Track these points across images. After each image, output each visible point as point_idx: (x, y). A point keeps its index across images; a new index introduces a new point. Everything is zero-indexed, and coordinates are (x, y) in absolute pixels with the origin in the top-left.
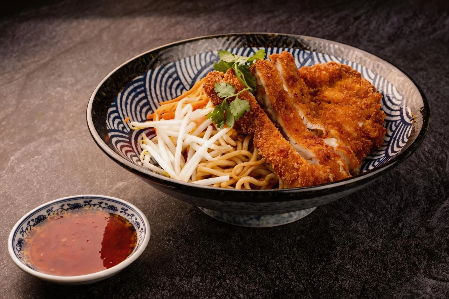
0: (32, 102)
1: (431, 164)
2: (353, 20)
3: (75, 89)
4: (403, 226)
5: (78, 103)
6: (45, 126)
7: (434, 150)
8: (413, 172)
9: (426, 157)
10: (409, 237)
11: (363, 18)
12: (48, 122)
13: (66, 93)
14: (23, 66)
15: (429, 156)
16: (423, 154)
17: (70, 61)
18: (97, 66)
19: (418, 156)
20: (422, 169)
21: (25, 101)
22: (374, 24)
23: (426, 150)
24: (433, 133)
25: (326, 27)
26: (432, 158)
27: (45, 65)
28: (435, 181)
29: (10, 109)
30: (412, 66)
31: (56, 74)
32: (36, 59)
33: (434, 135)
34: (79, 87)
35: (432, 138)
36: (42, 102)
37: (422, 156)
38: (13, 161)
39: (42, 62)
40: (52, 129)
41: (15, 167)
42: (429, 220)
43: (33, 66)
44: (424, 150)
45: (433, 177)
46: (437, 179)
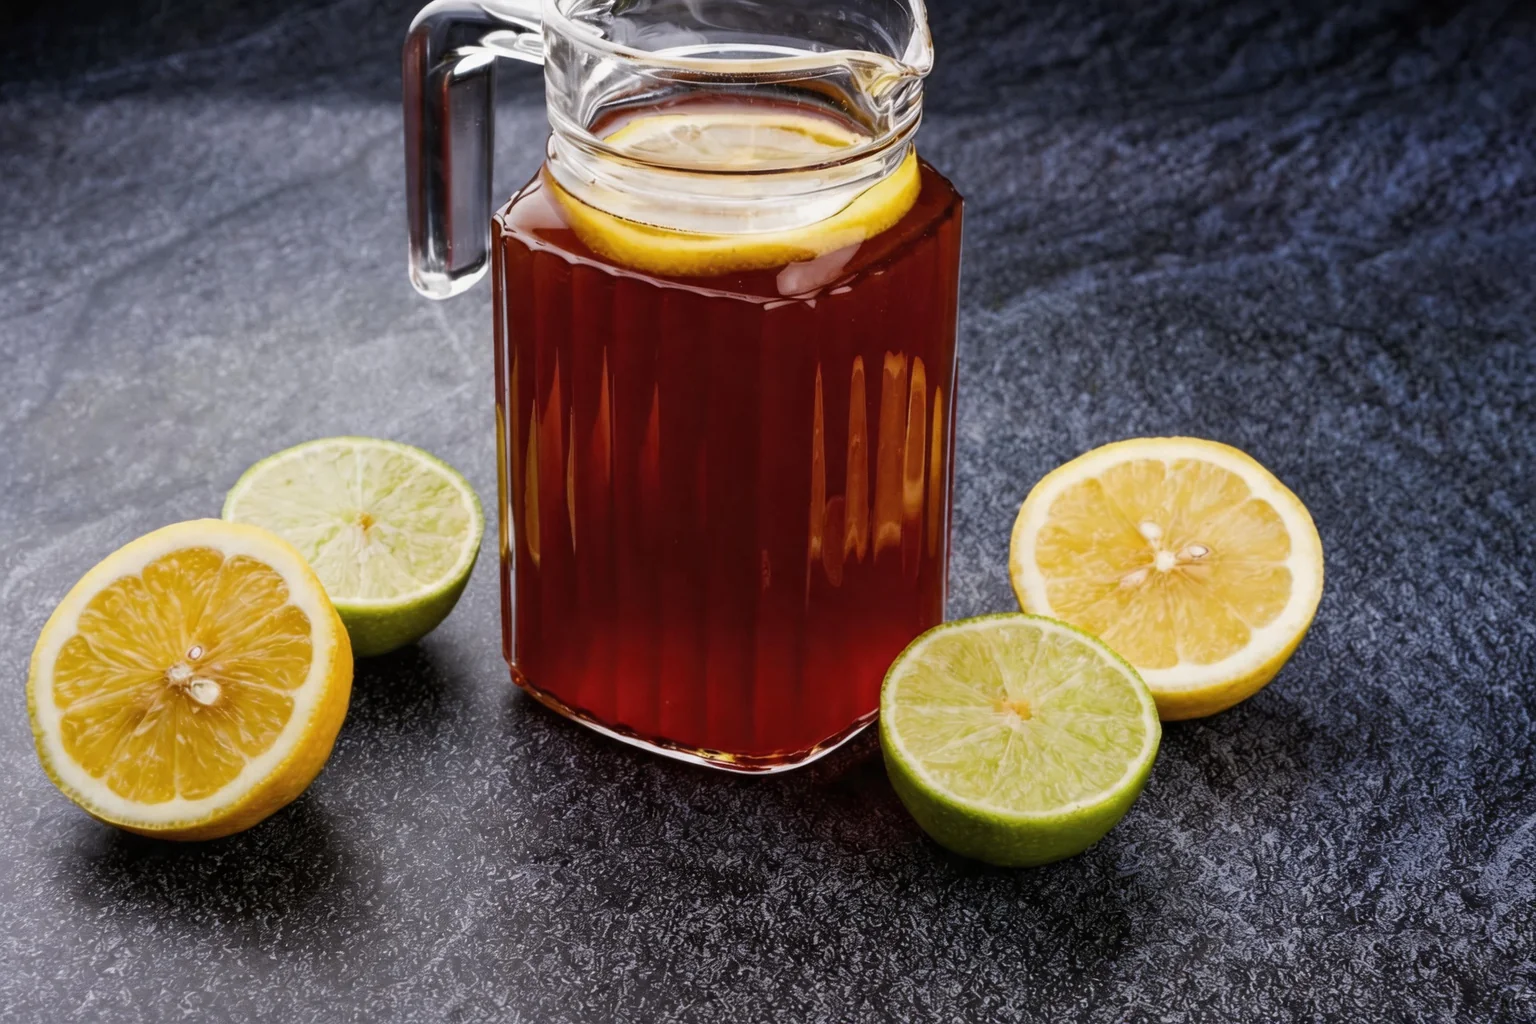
0: (105, 381)
1: (1503, 672)
2: (1268, 155)
3: (258, 344)
4: (1382, 884)
5: (264, 395)
6: (140, 471)
7: (1519, 620)
8: (1438, 699)
9: (1490, 646)
10: (1400, 926)
11: (1306, 145)
12: (155, 457)
13: (225, 354)
14: (84, 257)
15: (1502, 640)
16: (1479, 632)
17: (251, 245)
18: (345, 265)
19: (1462, 639)
20: (1470, 689)
21: (77, 375)
22: (1342, 171)
23: (1493, 618)
24: (1524, 559)
25: (1171, 172)
26: (1511, 650)
27: (160, 257)
28: (1512, 733)
29: (25, 403)
30: (1469, 321)
31: (197, 290)
32: (132, 233)
33: (1526, 566)
34: (271, 337)
35: (1519, 578)
36: (137, 382)
37: (1475, 640)
38: (19, 584)
39: (150, 244)
40: (163, 481)
41: (25, 605)
42: (1479, 868)
43: (118, 259)
44: (1485, 619)
45: (1507, 719)
46: (1521, 728)
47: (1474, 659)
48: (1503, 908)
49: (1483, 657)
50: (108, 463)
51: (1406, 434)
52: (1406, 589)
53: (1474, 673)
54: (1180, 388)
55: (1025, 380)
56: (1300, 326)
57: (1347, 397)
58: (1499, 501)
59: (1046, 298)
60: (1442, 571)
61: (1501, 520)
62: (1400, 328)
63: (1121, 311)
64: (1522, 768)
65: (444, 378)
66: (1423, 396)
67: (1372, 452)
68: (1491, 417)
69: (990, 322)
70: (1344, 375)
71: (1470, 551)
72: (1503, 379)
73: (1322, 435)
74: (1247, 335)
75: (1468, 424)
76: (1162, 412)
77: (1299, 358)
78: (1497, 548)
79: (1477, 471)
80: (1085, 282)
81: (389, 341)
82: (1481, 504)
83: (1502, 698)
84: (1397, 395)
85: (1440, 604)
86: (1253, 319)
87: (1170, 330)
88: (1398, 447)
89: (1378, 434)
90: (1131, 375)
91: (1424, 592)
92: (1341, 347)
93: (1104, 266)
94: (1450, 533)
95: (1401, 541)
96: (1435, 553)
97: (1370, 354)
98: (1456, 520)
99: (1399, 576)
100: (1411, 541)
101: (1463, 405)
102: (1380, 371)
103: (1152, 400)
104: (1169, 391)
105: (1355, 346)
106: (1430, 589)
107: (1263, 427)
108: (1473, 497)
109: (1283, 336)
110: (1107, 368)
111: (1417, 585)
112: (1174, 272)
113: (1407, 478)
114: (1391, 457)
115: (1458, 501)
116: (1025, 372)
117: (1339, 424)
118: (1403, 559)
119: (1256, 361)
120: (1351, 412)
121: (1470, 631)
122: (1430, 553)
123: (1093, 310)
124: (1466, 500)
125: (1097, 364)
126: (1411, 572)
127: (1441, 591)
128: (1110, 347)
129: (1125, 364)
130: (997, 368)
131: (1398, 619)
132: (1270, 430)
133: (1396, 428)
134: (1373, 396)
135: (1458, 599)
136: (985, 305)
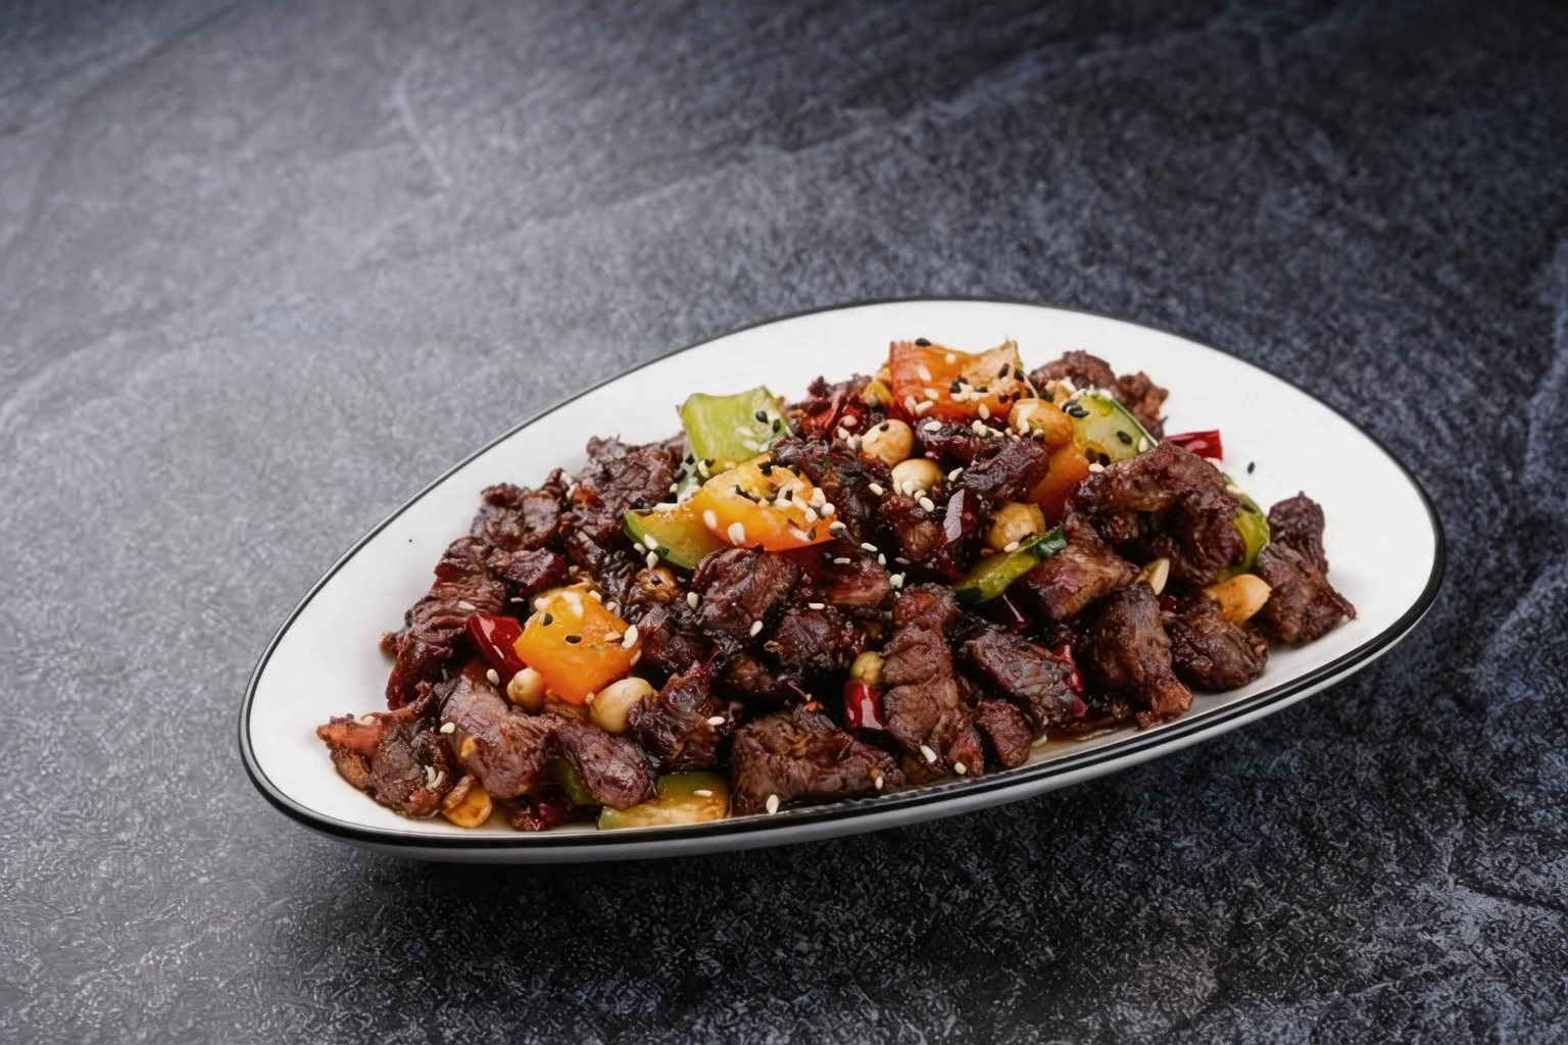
47: (1440, 441)
48: (1496, 710)
49: (1449, 440)
50: (95, 287)
51: (1349, 209)
52: (1370, 372)
53: (1443, 458)
54: (1130, 173)
55: (983, 171)
56: (1238, 107)
57: (1289, 175)
58: (1447, 275)
59: (995, 88)
60: (1402, 351)
61: (1453, 297)
62: (1331, 105)
63: (1068, 98)
64: (1498, 560)
65: (422, 190)
66: (1364, 172)
67: (1319, 228)
68: (1428, 190)
69: (943, 115)
70: (1287, 154)
71: (1426, 330)
72: (1438, 153)
73: (1271, 216)
74: (1190, 115)
75: (1408, 199)
76: (1116, 196)
77: (1241, 139)
78: (1451, 325)
79: (1423, 244)
80: (1029, 68)
81: (364, 155)
82: (1431, 281)
83: (1471, 481)
84: (1338, 172)
85: (1402, 387)
86: (1192, 101)
87: (1117, 116)
88: (1344, 224)
89: (1323, 212)
90: (1084, 162)
91: (1387, 375)
92: (1279, 126)
93: (1047, 49)
94: (1406, 312)
95: (1359, 322)
96: (1393, 332)
97: (1308, 134)
98: (1407, 297)
99: (1361, 359)
100: (1368, 321)
101: (1402, 180)
102: (1320, 150)
103: (1106, 186)
104: (1121, 175)
105: (1292, 125)
106: (1393, 370)
107: (1213, 209)
108: (1422, 271)
109: (1224, 118)
110: (1060, 156)
111: (1379, 367)
112: (1114, 54)
113: (1357, 255)
114: (1339, 233)
115: (1408, 279)
116: (981, 163)
117: (1287, 202)
118: (1364, 340)
119: (1199, 144)
120: (1295, 191)
121: (1435, 413)
122: (1389, 333)
123: (1041, 98)
124: (1415, 274)
125: (1050, 154)
126: (1374, 356)
127: (1402, 375)
128: (1061, 135)
129: (1078, 154)
130: (955, 160)
131: (1363, 403)
132: (1219, 212)
133: (1340, 204)
134: (1316, 173)
135: (1419, 381)
136: (938, 96)
